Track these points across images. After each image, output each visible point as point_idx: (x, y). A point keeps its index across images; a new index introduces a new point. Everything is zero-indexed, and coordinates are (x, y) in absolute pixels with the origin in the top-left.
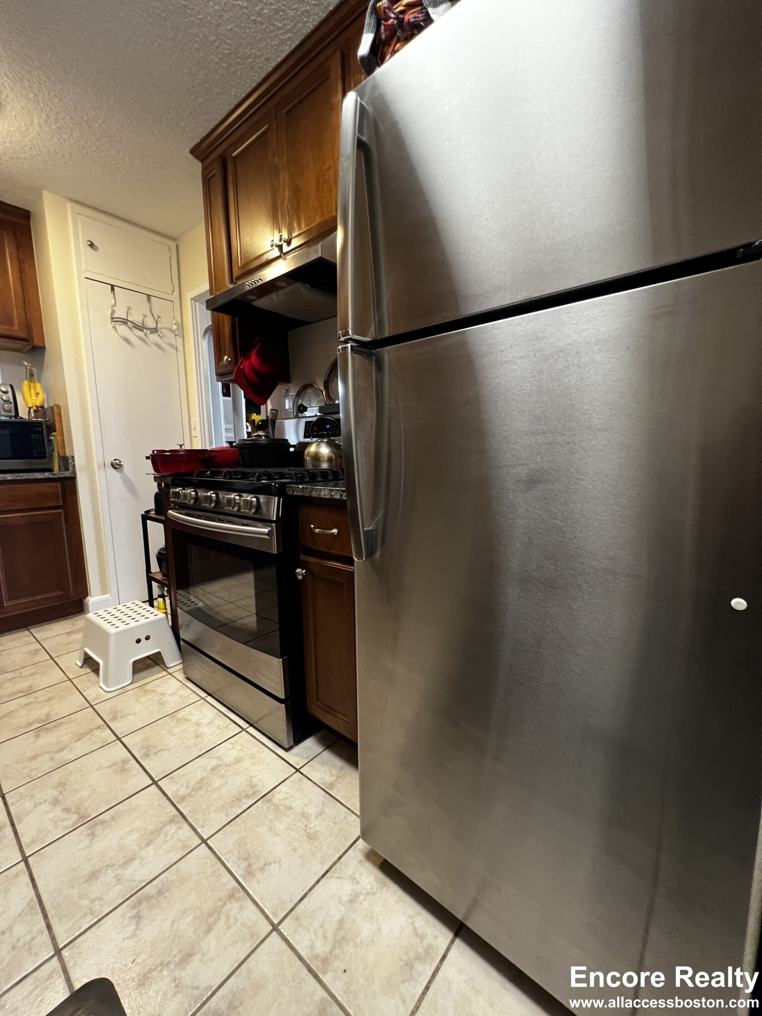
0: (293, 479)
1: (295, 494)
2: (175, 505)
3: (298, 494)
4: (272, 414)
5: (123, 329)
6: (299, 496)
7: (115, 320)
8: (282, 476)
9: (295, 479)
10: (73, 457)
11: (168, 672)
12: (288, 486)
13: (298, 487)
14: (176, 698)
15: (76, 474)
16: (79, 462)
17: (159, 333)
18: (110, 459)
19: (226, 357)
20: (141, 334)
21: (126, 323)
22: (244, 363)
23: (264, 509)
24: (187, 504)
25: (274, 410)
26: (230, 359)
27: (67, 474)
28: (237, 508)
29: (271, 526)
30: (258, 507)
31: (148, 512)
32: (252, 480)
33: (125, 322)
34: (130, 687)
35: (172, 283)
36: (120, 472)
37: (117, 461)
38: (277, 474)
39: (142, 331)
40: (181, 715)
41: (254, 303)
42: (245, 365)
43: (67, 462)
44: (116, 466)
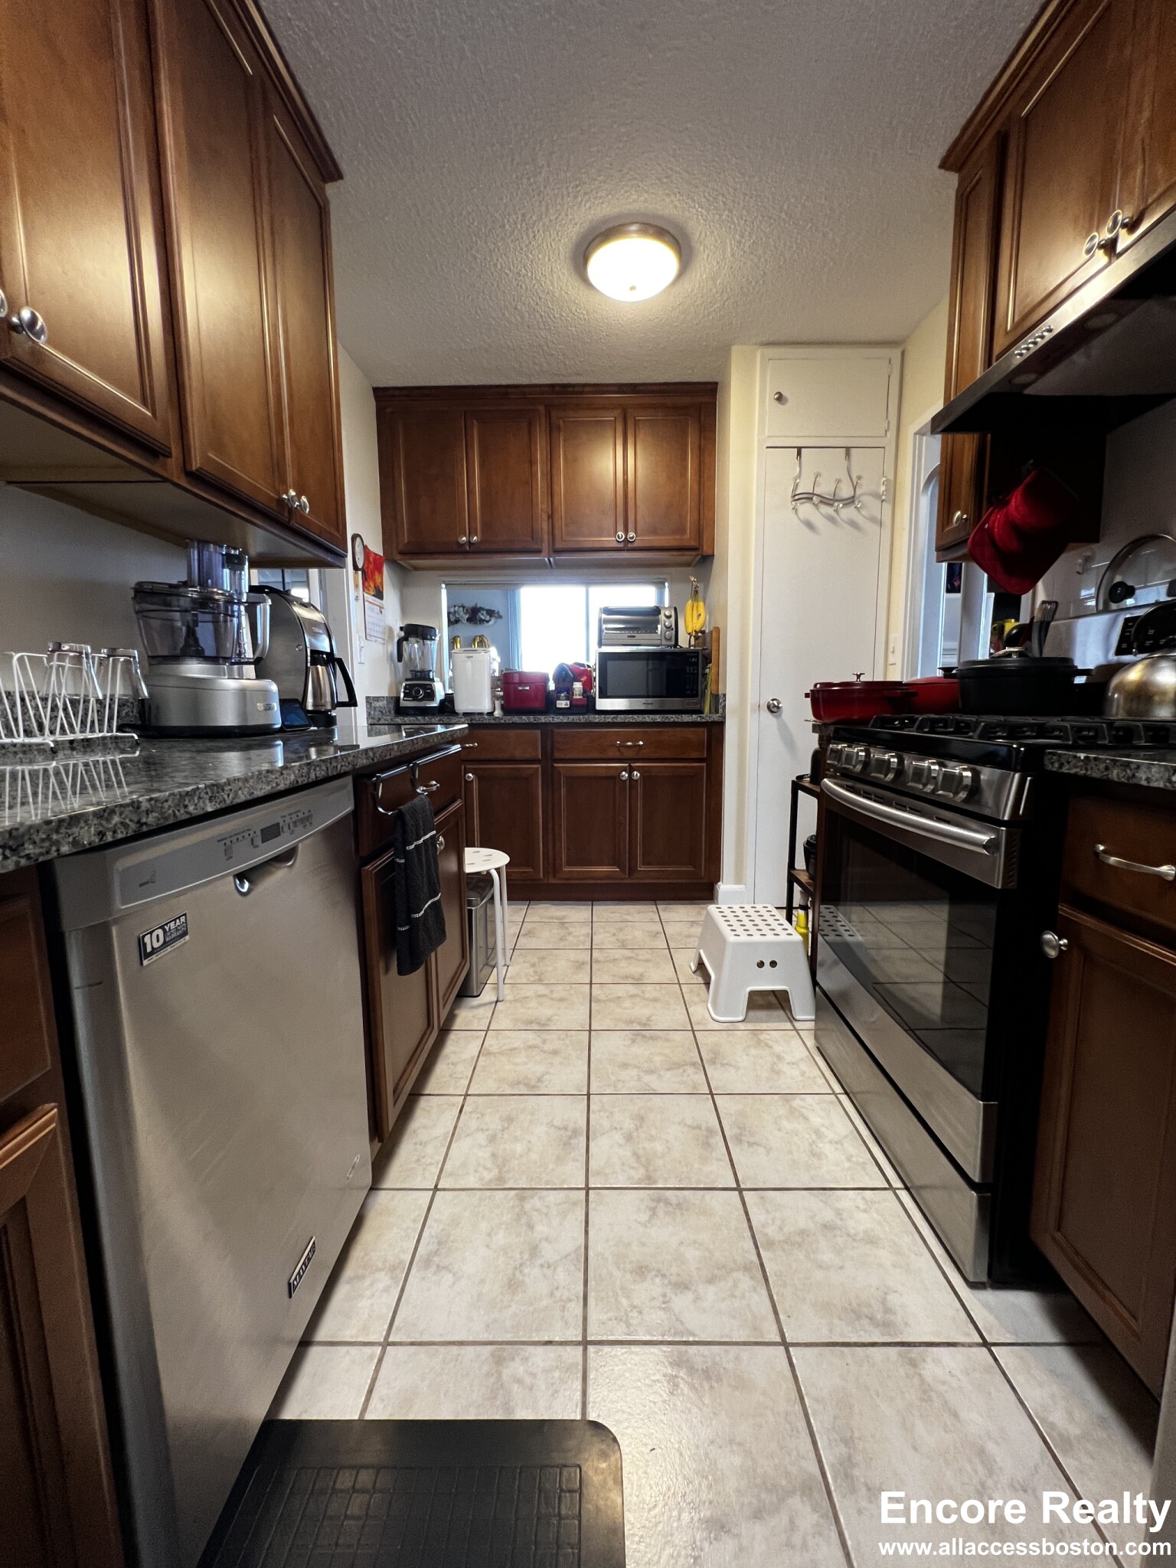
0: (1068, 740)
1: (1065, 770)
2: (835, 772)
3: (1073, 771)
4: (1044, 611)
5: (806, 509)
6: (1075, 775)
7: (797, 497)
8: (1043, 731)
9: (1071, 738)
10: (725, 695)
11: (794, 1026)
12: (1050, 753)
13: (1075, 757)
14: (796, 1073)
15: (725, 718)
16: (731, 702)
17: (856, 502)
18: (767, 699)
19: (958, 513)
20: (830, 510)
21: (811, 499)
22: (993, 518)
23: (988, 796)
24: (851, 771)
25: (1049, 603)
26: (965, 516)
27: (715, 717)
28: (932, 787)
29: (997, 832)
30: (975, 790)
31: (800, 778)
32: (971, 737)
33: (808, 497)
34: (742, 1026)
35: (887, 418)
36: (777, 717)
37: (775, 702)
38: (1031, 726)
39: (831, 505)
40: (797, 1102)
41: (1028, 391)
42: (996, 521)
43: (718, 701)
44: (774, 709)
